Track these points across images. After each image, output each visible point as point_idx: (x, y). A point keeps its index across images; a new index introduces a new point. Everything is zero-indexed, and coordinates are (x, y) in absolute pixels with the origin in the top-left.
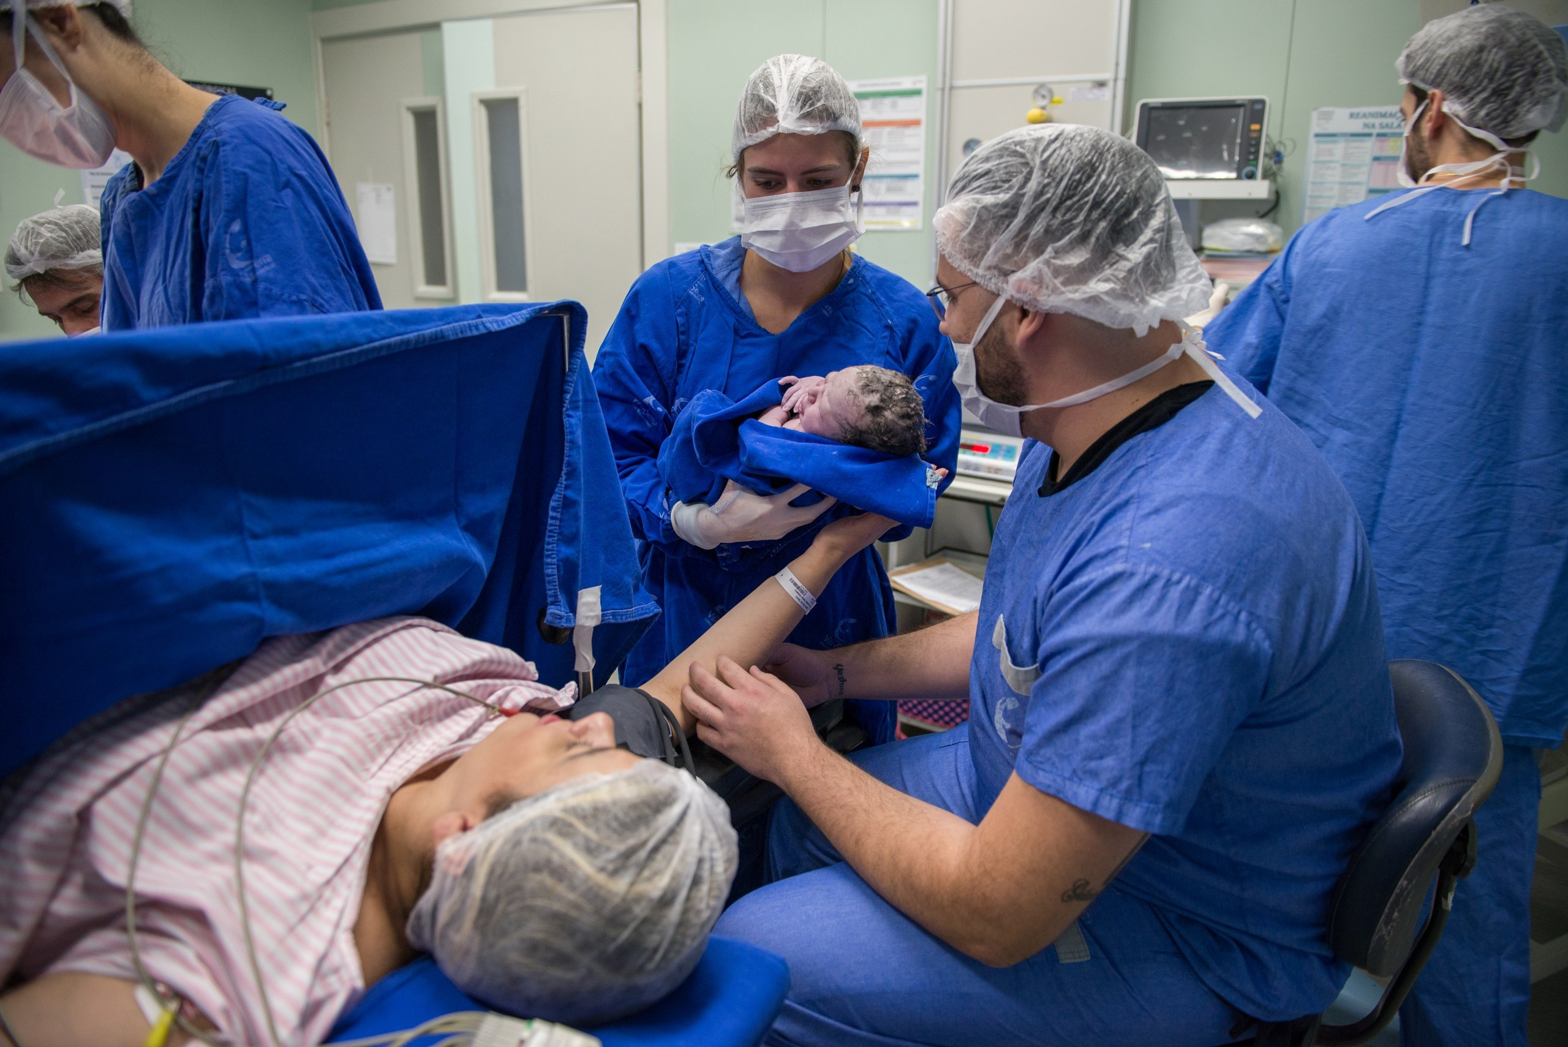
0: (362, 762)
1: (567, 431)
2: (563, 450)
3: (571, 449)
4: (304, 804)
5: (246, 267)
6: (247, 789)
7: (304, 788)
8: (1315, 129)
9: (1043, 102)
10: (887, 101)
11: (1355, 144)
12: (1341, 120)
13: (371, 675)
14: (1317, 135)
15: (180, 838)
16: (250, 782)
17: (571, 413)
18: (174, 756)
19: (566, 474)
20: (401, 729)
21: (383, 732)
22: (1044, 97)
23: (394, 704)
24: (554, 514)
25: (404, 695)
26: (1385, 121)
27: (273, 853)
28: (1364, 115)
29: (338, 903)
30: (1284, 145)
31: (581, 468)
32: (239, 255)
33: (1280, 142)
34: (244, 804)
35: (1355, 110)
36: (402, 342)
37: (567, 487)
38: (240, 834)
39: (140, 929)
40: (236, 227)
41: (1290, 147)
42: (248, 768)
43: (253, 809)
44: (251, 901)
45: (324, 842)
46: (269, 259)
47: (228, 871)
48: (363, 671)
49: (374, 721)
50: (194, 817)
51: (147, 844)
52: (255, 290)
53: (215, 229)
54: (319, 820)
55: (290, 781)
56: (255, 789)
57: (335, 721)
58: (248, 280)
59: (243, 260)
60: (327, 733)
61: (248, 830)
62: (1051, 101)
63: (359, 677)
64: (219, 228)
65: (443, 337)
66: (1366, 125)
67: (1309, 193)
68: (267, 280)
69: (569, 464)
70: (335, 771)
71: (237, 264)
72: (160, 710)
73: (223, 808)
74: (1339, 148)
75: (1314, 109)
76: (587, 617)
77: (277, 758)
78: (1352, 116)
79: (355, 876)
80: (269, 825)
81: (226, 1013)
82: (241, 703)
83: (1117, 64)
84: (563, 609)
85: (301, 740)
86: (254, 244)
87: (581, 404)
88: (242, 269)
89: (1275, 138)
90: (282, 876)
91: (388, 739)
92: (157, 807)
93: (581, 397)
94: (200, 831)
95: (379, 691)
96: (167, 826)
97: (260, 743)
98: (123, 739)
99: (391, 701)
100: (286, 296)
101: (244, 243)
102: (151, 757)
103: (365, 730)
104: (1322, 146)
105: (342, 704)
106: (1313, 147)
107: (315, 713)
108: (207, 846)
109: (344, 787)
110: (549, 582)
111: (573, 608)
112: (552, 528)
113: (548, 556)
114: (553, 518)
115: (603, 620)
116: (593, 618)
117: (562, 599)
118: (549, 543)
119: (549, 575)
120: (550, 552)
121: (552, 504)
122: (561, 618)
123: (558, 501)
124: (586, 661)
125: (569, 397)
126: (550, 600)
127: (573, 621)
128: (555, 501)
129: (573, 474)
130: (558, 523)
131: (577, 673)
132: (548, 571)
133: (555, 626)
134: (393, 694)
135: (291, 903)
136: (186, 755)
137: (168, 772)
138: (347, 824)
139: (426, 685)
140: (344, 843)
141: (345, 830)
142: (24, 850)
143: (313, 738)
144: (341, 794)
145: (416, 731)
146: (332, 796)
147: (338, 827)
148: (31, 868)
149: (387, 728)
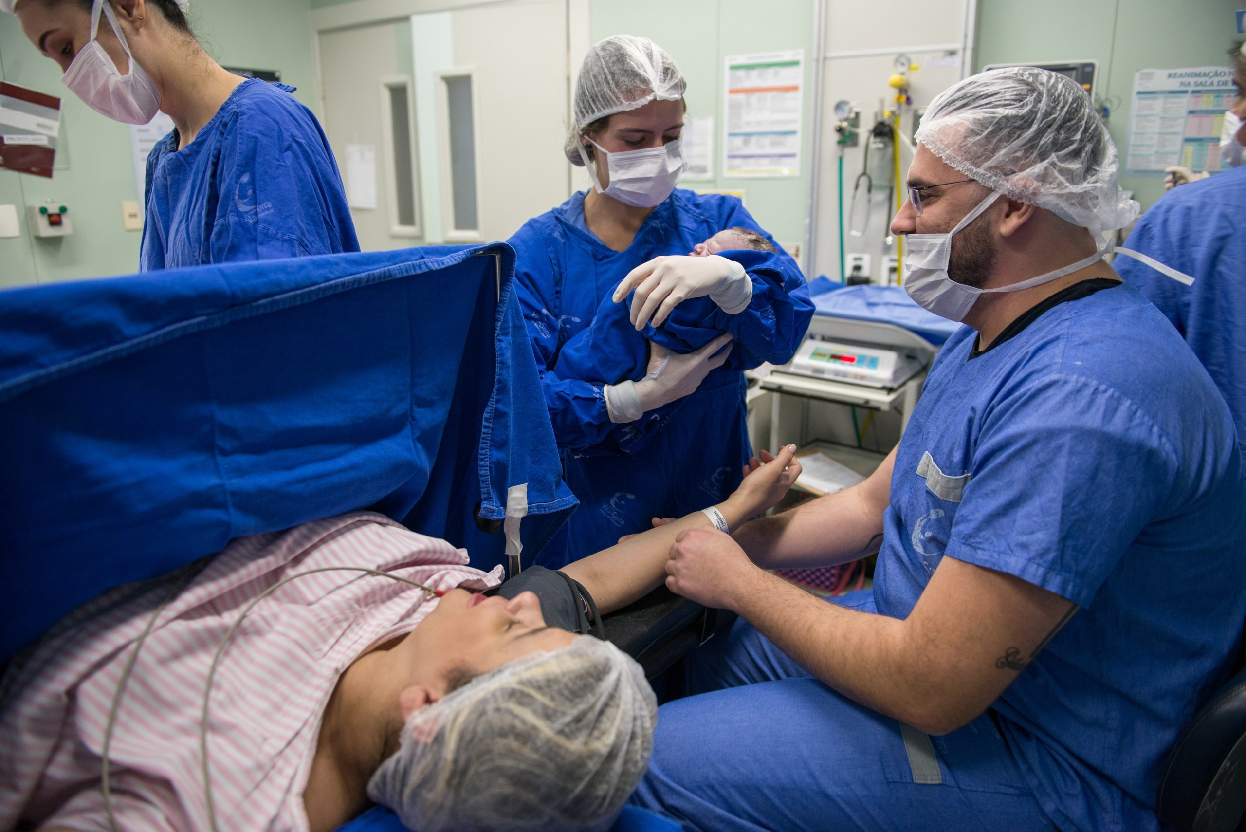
0: (314, 644)
1: (498, 353)
2: (495, 369)
3: (501, 369)
5: (250, 211)
6: (213, 669)
7: (263, 667)
8: (1138, 88)
9: (903, 69)
10: (771, 71)
11: (1173, 100)
12: (1160, 80)
13: (325, 566)
14: (1139, 93)
15: (155, 713)
16: (217, 662)
17: (501, 338)
18: (150, 640)
19: (497, 390)
20: (348, 612)
21: (333, 616)
22: (903, 64)
23: (342, 591)
24: (487, 424)
25: (351, 582)
26: (1199, 80)
27: (234, 727)
28: (1181, 75)
29: (290, 771)
30: (1111, 102)
31: (510, 383)
32: (245, 201)
33: (1107, 99)
34: (210, 683)
35: (1173, 71)
36: (355, 280)
37: (498, 401)
38: (206, 709)
39: (114, 791)
40: (245, 179)
41: (1115, 102)
42: (215, 650)
43: (219, 687)
45: (278, 716)
46: (269, 205)
47: (194, 743)
48: (317, 563)
49: (324, 607)
50: (167, 695)
52: (256, 230)
53: (227, 180)
54: (275, 697)
55: (251, 660)
56: (221, 669)
57: (292, 606)
58: (251, 221)
59: (248, 206)
60: (284, 617)
61: (212, 706)
62: (910, 68)
63: (315, 567)
64: (231, 178)
65: (390, 276)
66: (1182, 84)
67: (1132, 142)
68: (265, 221)
69: (500, 381)
70: (289, 653)
71: (243, 208)
72: (141, 600)
73: (192, 686)
74: (1158, 104)
75: (1137, 71)
76: (516, 510)
77: (240, 640)
78: (1170, 76)
79: (305, 746)
80: (231, 700)
82: (210, 595)
83: (966, 36)
84: (494, 504)
85: (261, 624)
86: (258, 192)
87: (510, 330)
88: (247, 212)
89: (1103, 97)
90: (240, 748)
91: (337, 622)
92: (134, 686)
93: (510, 324)
94: (171, 707)
95: (331, 580)
97: (226, 629)
98: (107, 627)
99: (339, 587)
100: (279, 235)
101: (250, 192)
102: (130, 643)
103: (316, 616)
104: (1144, 102)
105: (300, 592)
106: (1136, 103)
107: (277, 599)
108: (177, 719)
109: (297, 667)
110: (483, 482)
111: (504, 502)
112: (485, 435)
113: (482, 460)
114: (486, 427)
115: (528, 513)
116: (520, 510)
117: (494, 495)
118: (482, 449)
119: (483, 476)
120: (484, 456)
121: (485, 415)
122: (493, 511)
123: (490, 413)
124: (515, 546)
125: (499, 324)
126: (483, 496)
127: (503, 513)
128: (487, 413)
129: (503, 390)
130: (490, 431)
131: (507, 556)
132: (482, 472)
133: (488, 518)
134: (341, 582)
135: (248, 772)
136: (161, 641)
137: (143, 655)
138: (299, 700)
139: (370, 573)
140: (296, 718)
141: (298, 706)
142: (22, 723)
143: (272, 622)
144: (296, 674)
145: (363, 614)
146: (287, 675)
147: (292, 703)
148: (28, 739)
149: (336, 613)
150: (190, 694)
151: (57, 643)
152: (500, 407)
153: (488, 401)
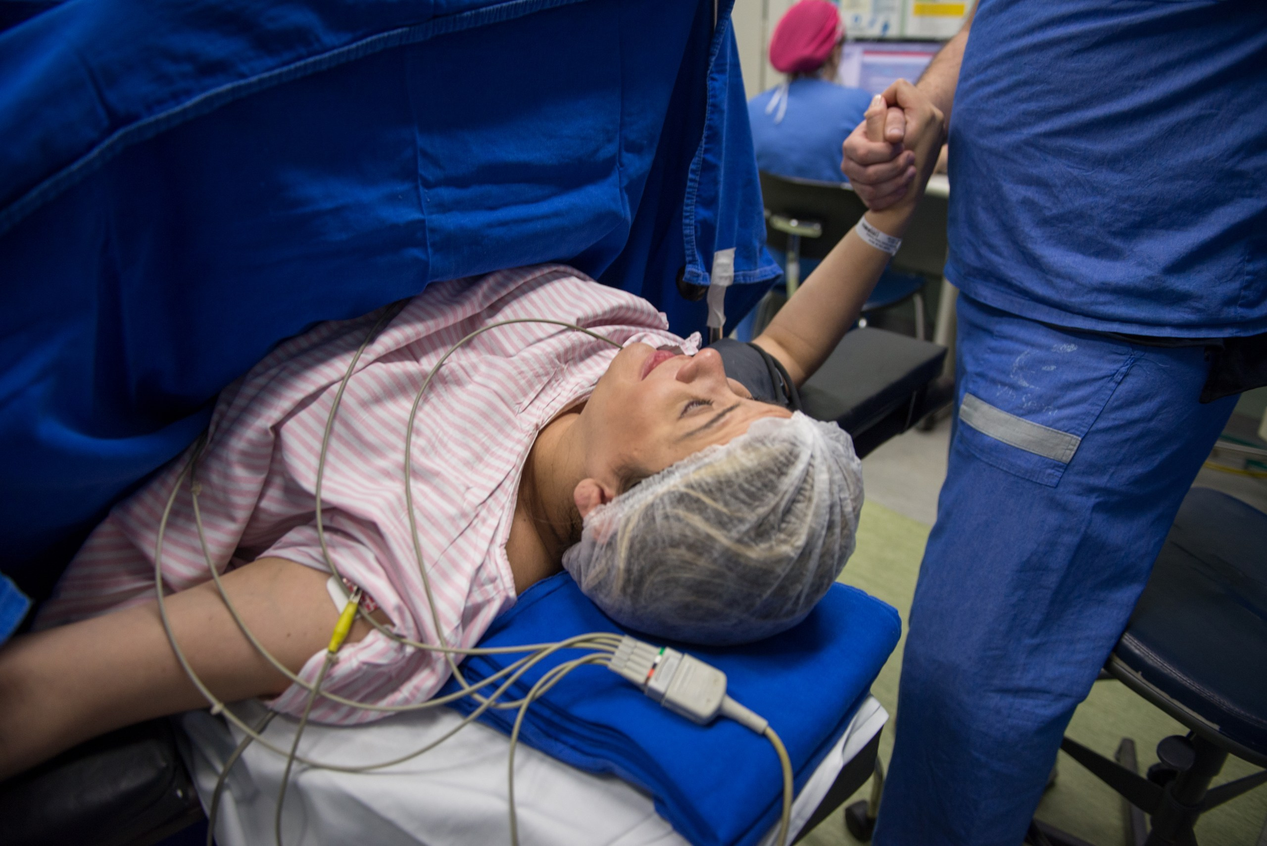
0: (514, 397)
3: (713, 113)
4: (464, 431)
6: (413, 415)
7: (463, 417)
13: (523, 317)
15: (359, 455)
16: (416, 408)
17: (715, 75)
18: (351, 382)
20: (549, 367)
21: (533, 370)
23: (543, 344)
24: (694, 177)
25: (551, 336)
27: (437, 474)
29: (493, 522)
31: (724, 131)
34: (411, 428)
37: (706, 151)
38: (407, 454)
39: (326, 528)
42: (414, 396)
43: (419, 433)
44: (417, 514)
45: (480, 467)
47: (399, 488)
48: (515, 314)
49: (524, 360)
50: (369, 437)
51: (330, 458)
54: (477, 448)
55: (452, 410)
56: (420, 414)
57: (490, 358)
60: (483, 368)
61: (414, 451)
63: (512, 318)
69: (710, 127)
70: (490, 404)
72: (340, 342)
73: (393, 430)
76: (721, 278)
77: (440, 388)
79: (507, 499)
80: (433, 447)
81: (399, 609)
82: (407, 338)
84: (700, 268)
85: (461, 373)
87: (727, 67)
90: (443, 495)
91: (538, 376)
92: (338, 427)
93: (728, 60)
94: (374, 450)
95: (531, 332)
96: (347, 444)
97: (424, 375)
98: (309, 367)
99: (540, 340)
102: (333, 383)
103: (516, 368)
105: (499, 343)
107: (475, 349)
108: (381, 463)
109: (497, 419)
110: (688, 242)
111: (709, 267)
112: (691, 190)
113: (687, 217)
114: (692, 180)
115: (735, 280)
116: (726, 278)
117: (698, 257)
118: (687, 205)
119: (687, 236)
120: (688, 214)
121: (692, 167)
122: (698, 276)
123: (697, 164)
124: (717, 318)
125: (713, 59)
126: (688, 259)
127: (708, 280)
128: (694, 164)
129: (714, 137)
130: (697, 185)
131: (709, 329)
132: (687, 232)
133: (692, 283)
134: (541, 335)
135: (452, 519)
136: (361, 383)
137: (346, 397)
138: (500, 452)
139: (570, 328)
140: (498, 470)
141: (499, 458)
142: (234, 457)
143: (472, 373)
144: (496, 425)
145: (562, 370)
146: (488, 426)
147: (493, 454)
148: (239, 472)
149: (536, 366)
150: (392, 438)
151: (261, 381)
152: (710, 157)
153: (696, 150)
